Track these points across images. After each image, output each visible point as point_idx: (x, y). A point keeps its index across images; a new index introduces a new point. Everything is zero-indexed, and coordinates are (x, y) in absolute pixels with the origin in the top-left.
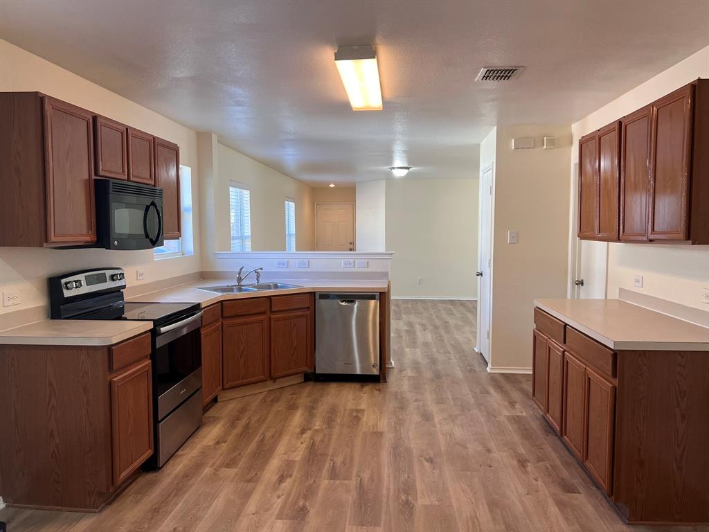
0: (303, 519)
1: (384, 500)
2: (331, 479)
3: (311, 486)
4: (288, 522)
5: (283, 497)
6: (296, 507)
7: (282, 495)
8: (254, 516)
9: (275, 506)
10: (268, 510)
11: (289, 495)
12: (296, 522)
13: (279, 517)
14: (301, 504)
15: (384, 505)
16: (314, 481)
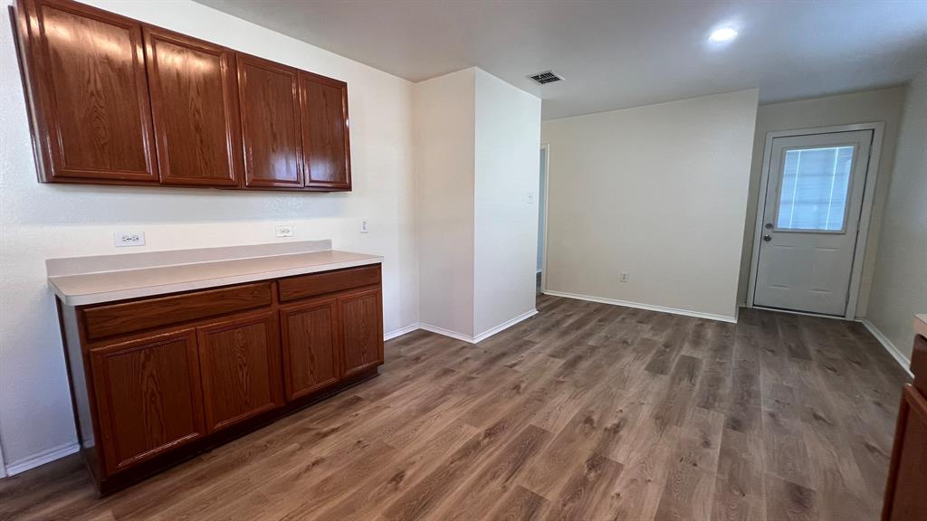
0: (595, 455)
1: (504, 446)
2: (541, 498)
3: (572, 499)
4: (611, 458)
5: (613, 493)
6: (599, 472)
7: (613, 497)
8: (649, 478)
9: (624, 483)
10: (633, 481)
11: (605, 494)
12: (603, 455)
13: (619, 467)
14: (592, 475)
15: (510, 441)
16: (564, 505)
